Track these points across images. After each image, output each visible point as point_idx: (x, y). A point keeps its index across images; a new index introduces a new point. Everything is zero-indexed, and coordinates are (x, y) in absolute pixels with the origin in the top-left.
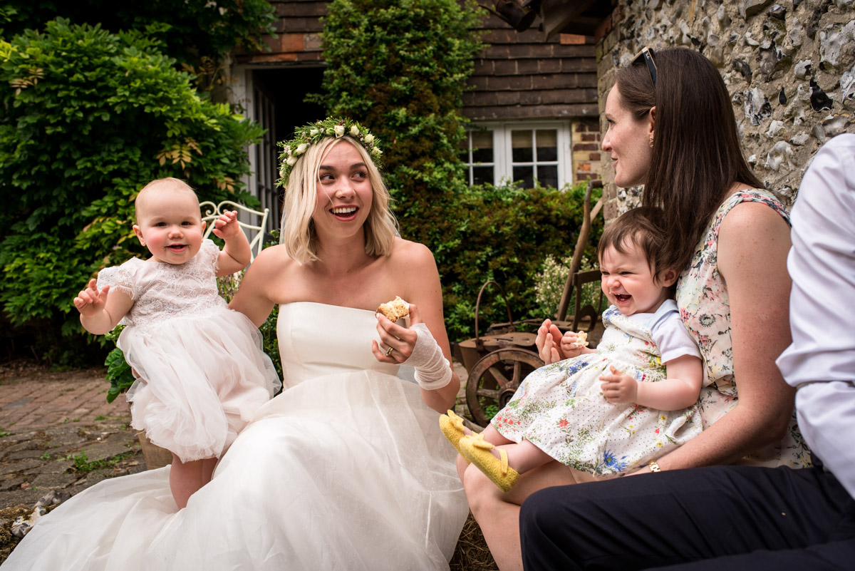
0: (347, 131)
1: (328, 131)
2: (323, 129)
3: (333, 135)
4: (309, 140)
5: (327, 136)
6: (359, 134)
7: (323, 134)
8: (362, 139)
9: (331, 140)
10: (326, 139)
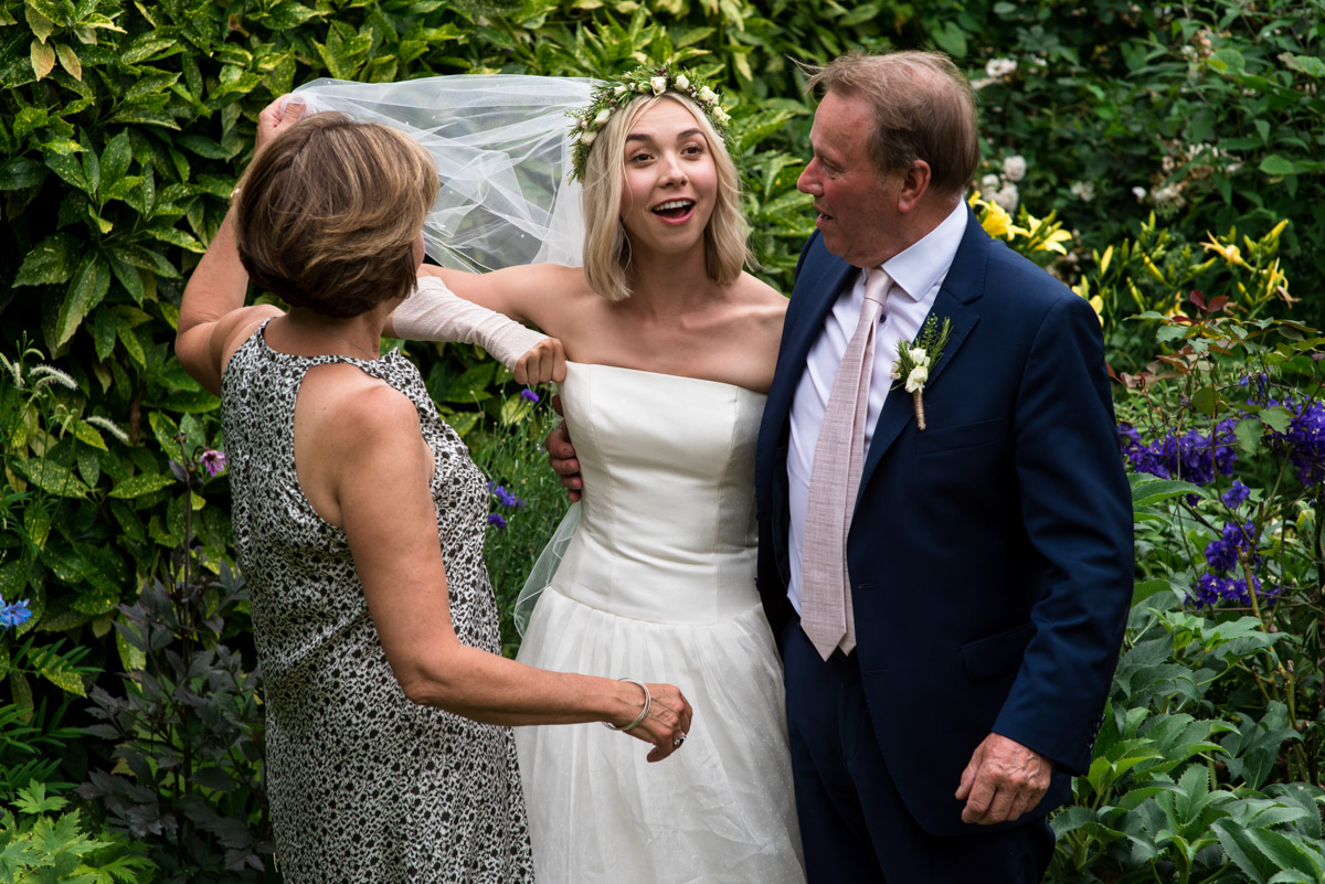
0: (670, 84)
1: (641, 87)
2: (633, 85)
3: (650, 92)
4: (613, 104)
5: (640, 94)
6: (690, 87)
7: (633, 92)
8: (694, 95)
9: (646, 99)
10: (638, 98)
